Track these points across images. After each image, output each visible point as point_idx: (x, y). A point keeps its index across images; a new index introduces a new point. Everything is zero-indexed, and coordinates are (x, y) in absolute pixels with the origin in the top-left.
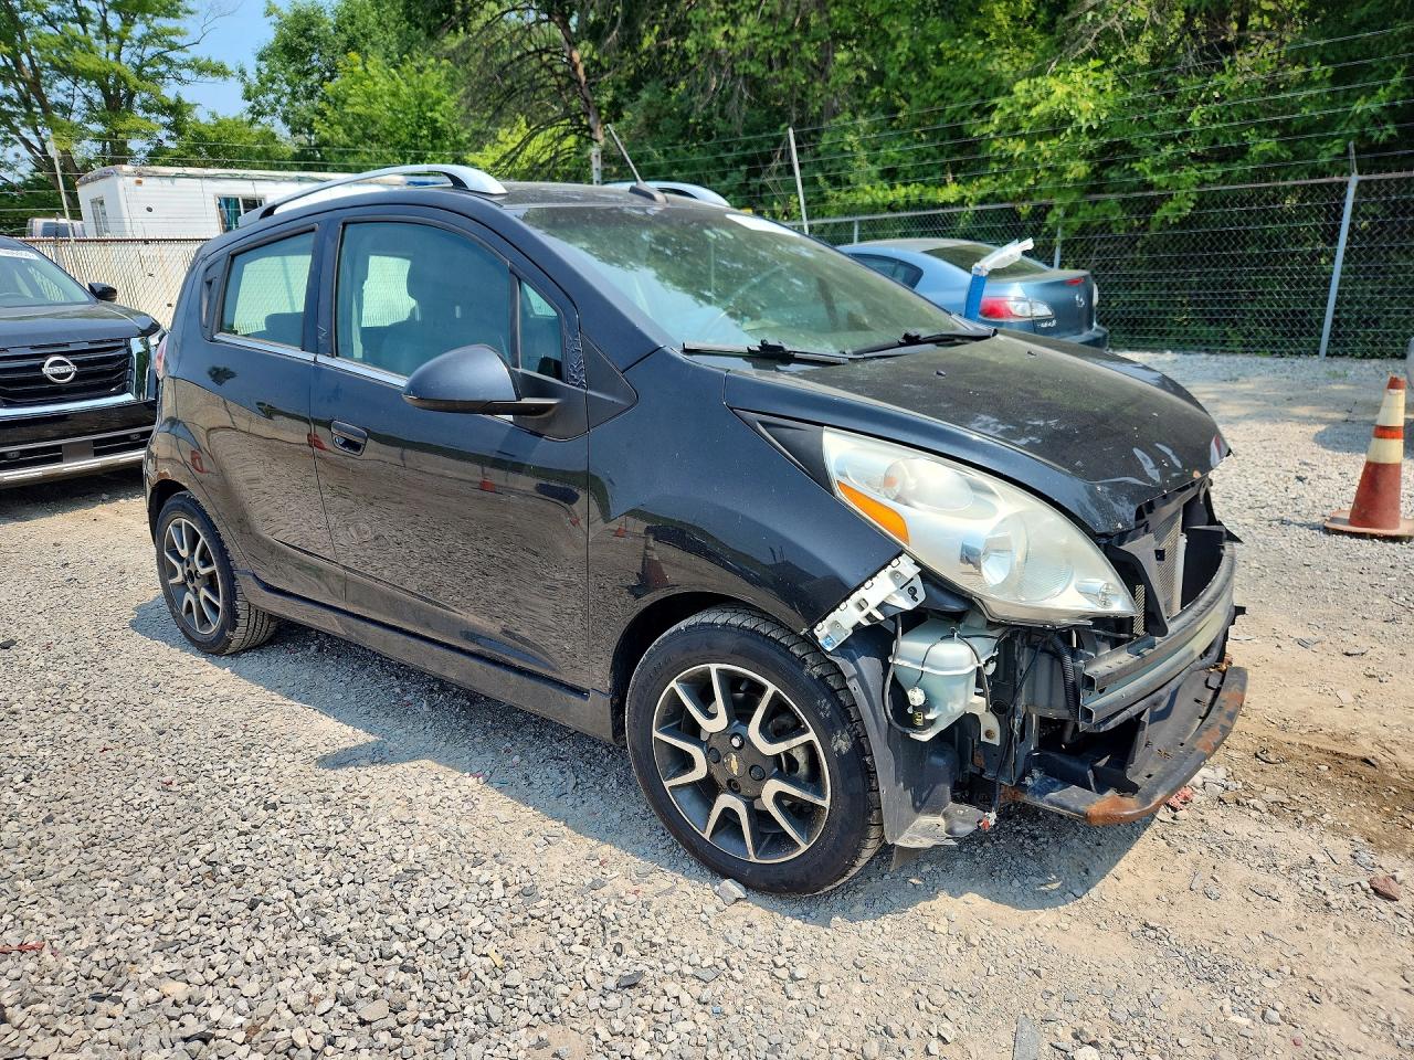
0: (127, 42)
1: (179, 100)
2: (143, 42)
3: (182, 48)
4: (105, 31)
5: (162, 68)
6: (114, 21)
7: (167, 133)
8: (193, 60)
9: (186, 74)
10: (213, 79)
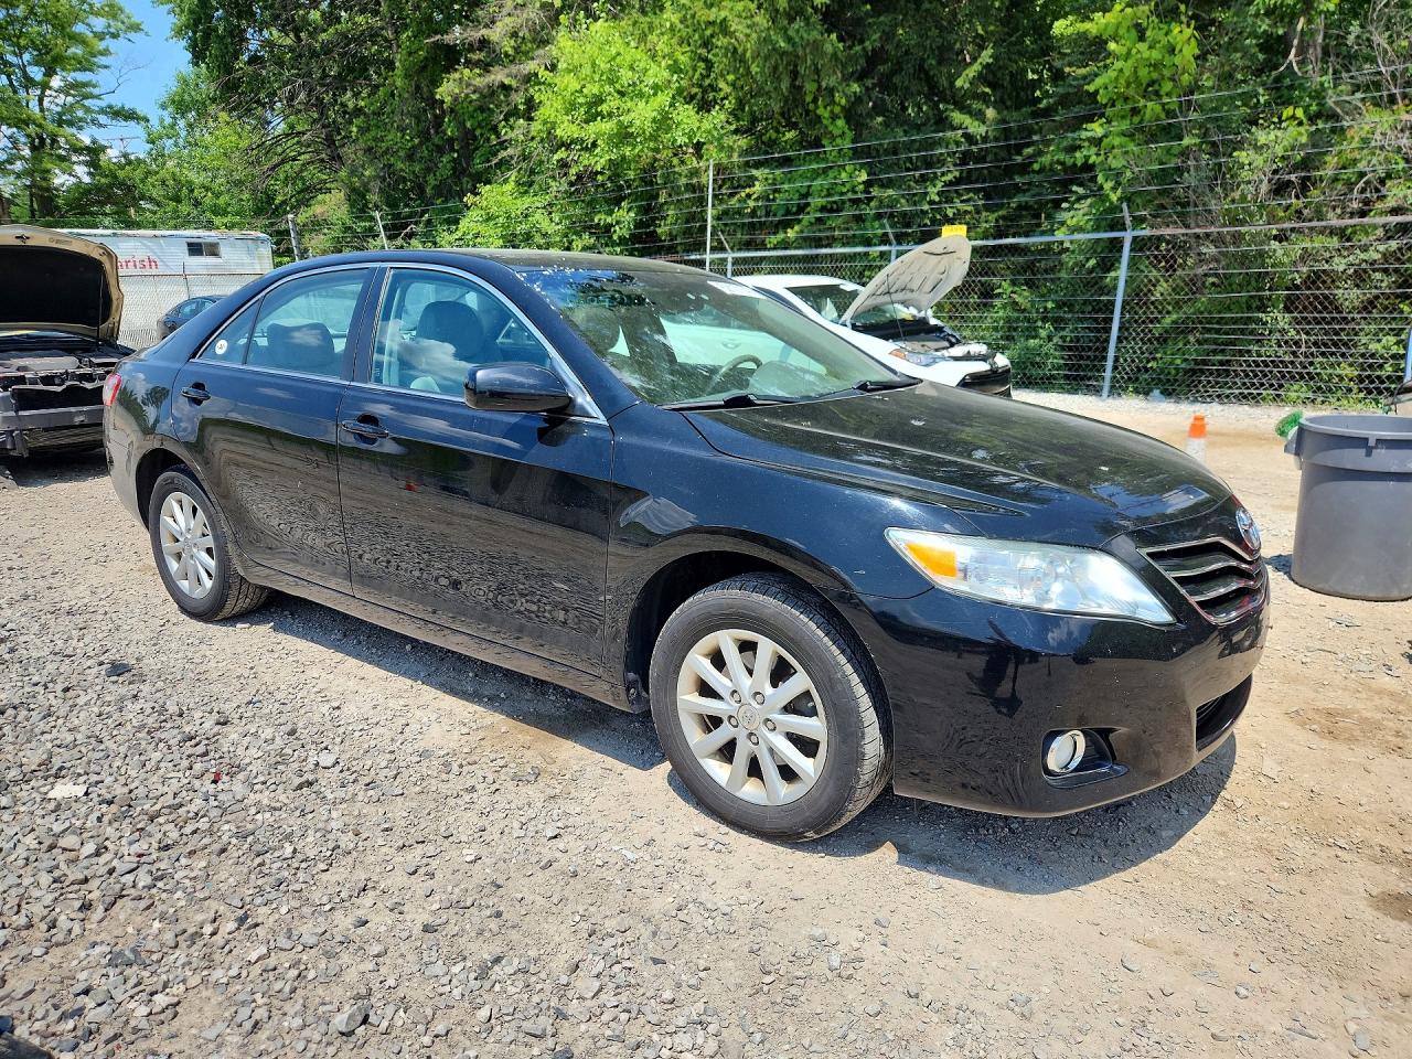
0: (48, 92)
1: (94, 142)
2: (64, 90)
3: (98, 97)
4: (29, 82)
5: (80, 113)
6: (36, 73)
7: (86, 169)
8: (110, 107)
9: (103, 119)
10: (124, 123)
